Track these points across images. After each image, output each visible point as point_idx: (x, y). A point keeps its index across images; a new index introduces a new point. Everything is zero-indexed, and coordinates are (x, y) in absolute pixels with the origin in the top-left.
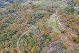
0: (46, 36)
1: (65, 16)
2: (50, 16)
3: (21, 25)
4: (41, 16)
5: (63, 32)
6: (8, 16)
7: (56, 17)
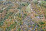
0: (25, 14)
1: (34, 6)
2: (28, 5)
3: (15, 10)
4: (24, 5)
5: (32, 13)
6: (8, 5)
7: (30, 6)
